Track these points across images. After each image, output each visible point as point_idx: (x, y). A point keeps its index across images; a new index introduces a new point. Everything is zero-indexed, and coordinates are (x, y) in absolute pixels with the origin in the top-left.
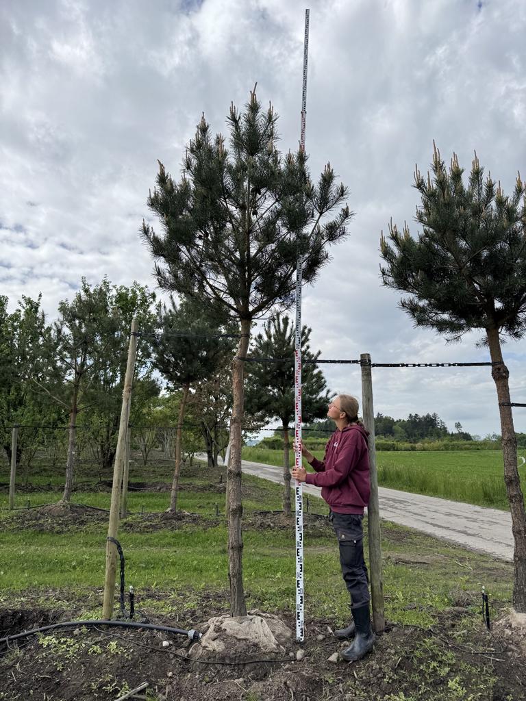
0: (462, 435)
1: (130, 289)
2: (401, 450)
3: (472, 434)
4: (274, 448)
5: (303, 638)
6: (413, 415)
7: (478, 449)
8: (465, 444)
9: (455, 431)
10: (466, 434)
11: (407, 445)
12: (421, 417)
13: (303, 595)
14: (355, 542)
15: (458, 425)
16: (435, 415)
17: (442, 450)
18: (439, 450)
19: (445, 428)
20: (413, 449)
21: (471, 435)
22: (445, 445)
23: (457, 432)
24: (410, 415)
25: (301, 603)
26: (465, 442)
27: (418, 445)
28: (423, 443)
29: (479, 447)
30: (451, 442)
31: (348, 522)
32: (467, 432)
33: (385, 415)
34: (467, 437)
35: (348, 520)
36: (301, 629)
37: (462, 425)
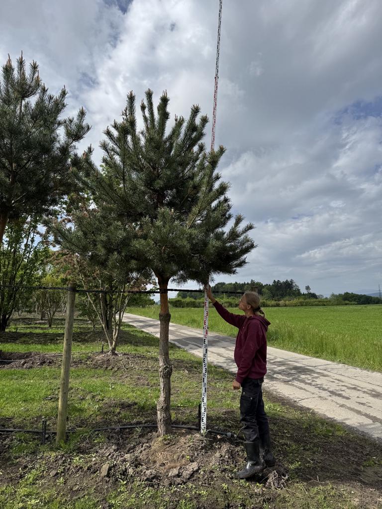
0: (310, 295)
2: (269, 306)
4: (176, 306)
6: (276, 281)
8: (314, 302)
9: (306, 292)
11: (273, 302)
12: (282, 282)
15: (308, 288)
16: (292, 281)
17: (299, 306)
18: (296, 306)
19: (299, 290)
20: (278, 305)
21: (317, 295)
22: (301, 302)
23: (307, 293)
24: (274, 281)
27: (282, 302)
28: (285, 301)
29: (325, 304)
30: (304, 300)
32: (314, 293)
33: (256, 281)
34: (313, 296)
37: (310, 287)
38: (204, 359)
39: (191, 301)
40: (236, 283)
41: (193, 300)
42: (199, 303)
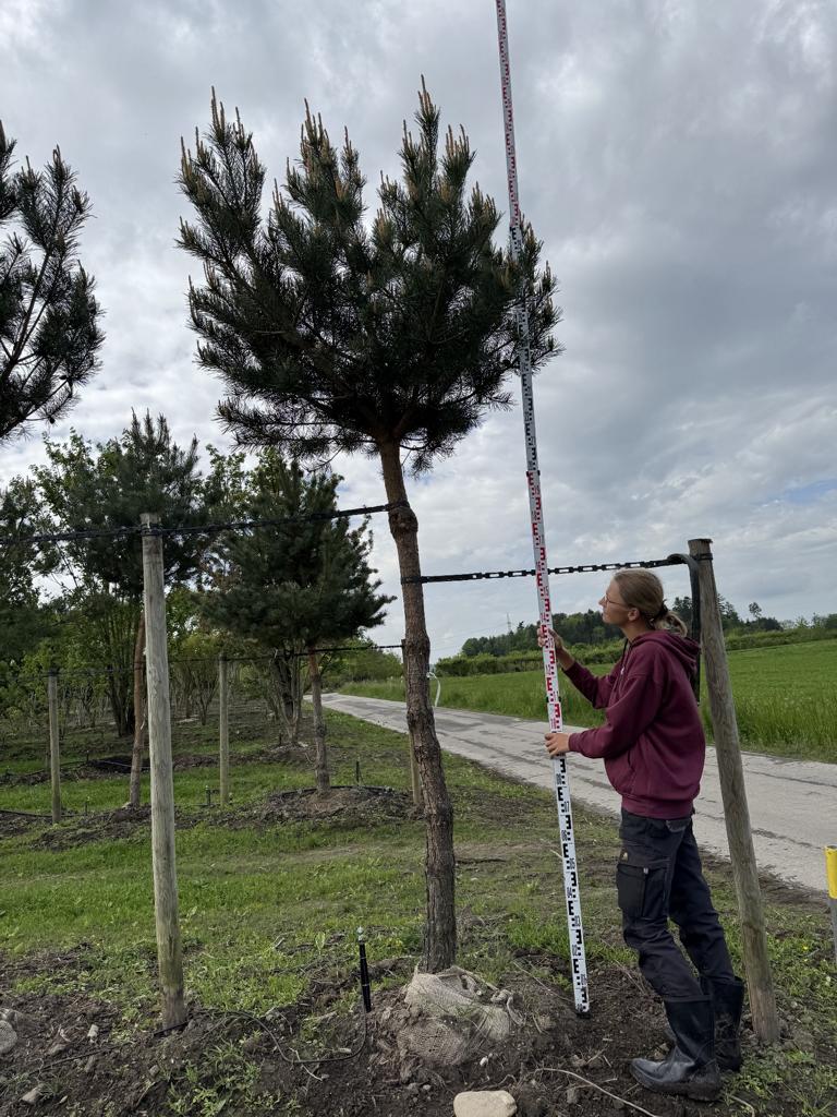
0: (763, 624)
1: (121, 444)
3: (780, 619)
5: (587, 1005)
6: (682, 598)
7: (786, 643)
8: (764, 637)
9: (752, 618)
10: (770, 620)
13: (581, 928)
14: (646, 871)
15: (754, 608)
19: (735, 615)
21: (779, 621)
22: (729, 642)
23: (755, 619)
24: (677, 599)
25: (580, 942)
26: (763, 633)
29: (790, 639)
30: (741, 635)
31: (641, 829)
32: (772, 617)
34: (770, 624)
35: (638, 825)
36: (583, 989)
37: (760, 606)
38: (560, 788)
39: (486, 662)
40: (590, 612)
41: (492, 658)
42: (505, 663)
